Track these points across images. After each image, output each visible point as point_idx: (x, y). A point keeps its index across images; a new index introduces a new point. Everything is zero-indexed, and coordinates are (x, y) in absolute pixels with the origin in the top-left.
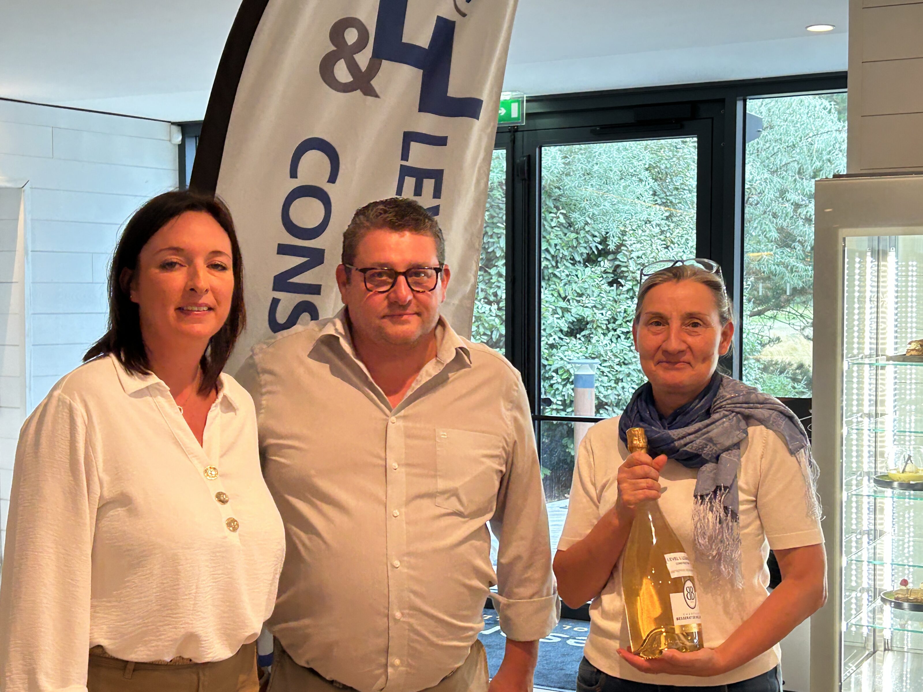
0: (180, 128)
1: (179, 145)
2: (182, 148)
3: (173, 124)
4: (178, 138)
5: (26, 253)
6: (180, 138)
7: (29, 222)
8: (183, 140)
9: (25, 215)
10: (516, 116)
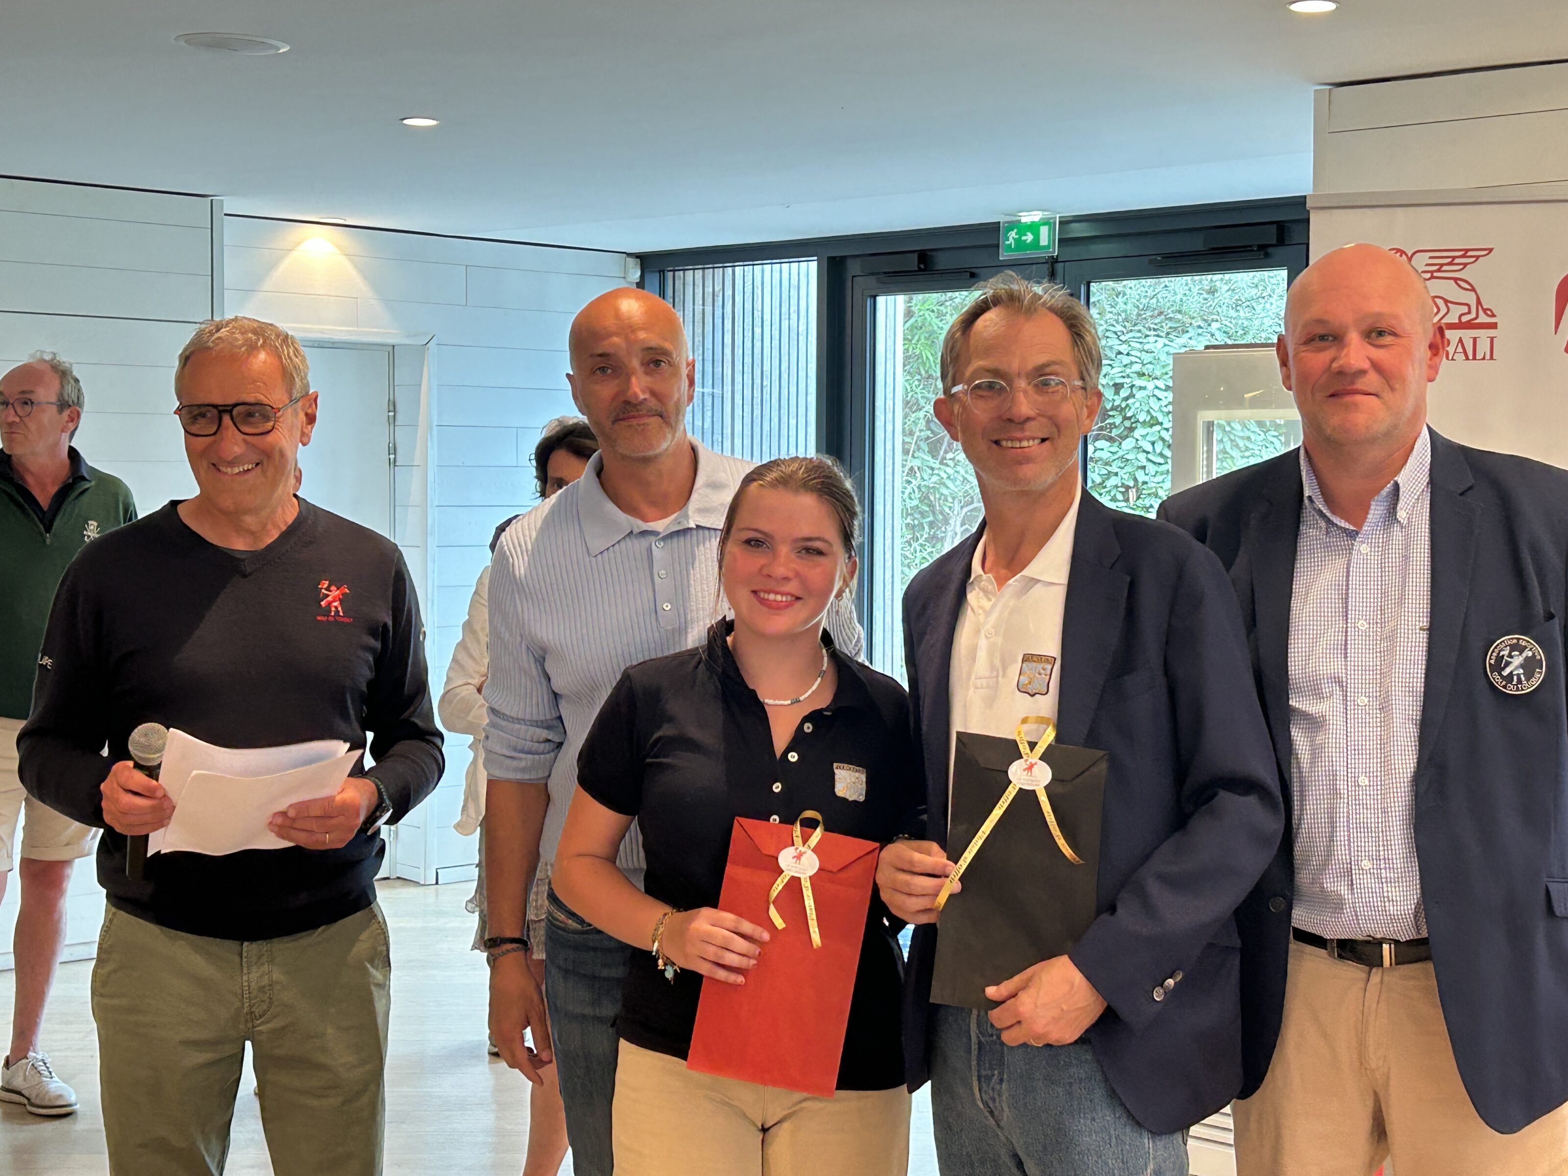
0: (639, 260)
3: (629, 255)
4: (635, 274)
5: (431, 429)
6: (639, 273)
7: (434, 388)
8: (642, 276)
9: (429, 380)
10: (1046, 244)
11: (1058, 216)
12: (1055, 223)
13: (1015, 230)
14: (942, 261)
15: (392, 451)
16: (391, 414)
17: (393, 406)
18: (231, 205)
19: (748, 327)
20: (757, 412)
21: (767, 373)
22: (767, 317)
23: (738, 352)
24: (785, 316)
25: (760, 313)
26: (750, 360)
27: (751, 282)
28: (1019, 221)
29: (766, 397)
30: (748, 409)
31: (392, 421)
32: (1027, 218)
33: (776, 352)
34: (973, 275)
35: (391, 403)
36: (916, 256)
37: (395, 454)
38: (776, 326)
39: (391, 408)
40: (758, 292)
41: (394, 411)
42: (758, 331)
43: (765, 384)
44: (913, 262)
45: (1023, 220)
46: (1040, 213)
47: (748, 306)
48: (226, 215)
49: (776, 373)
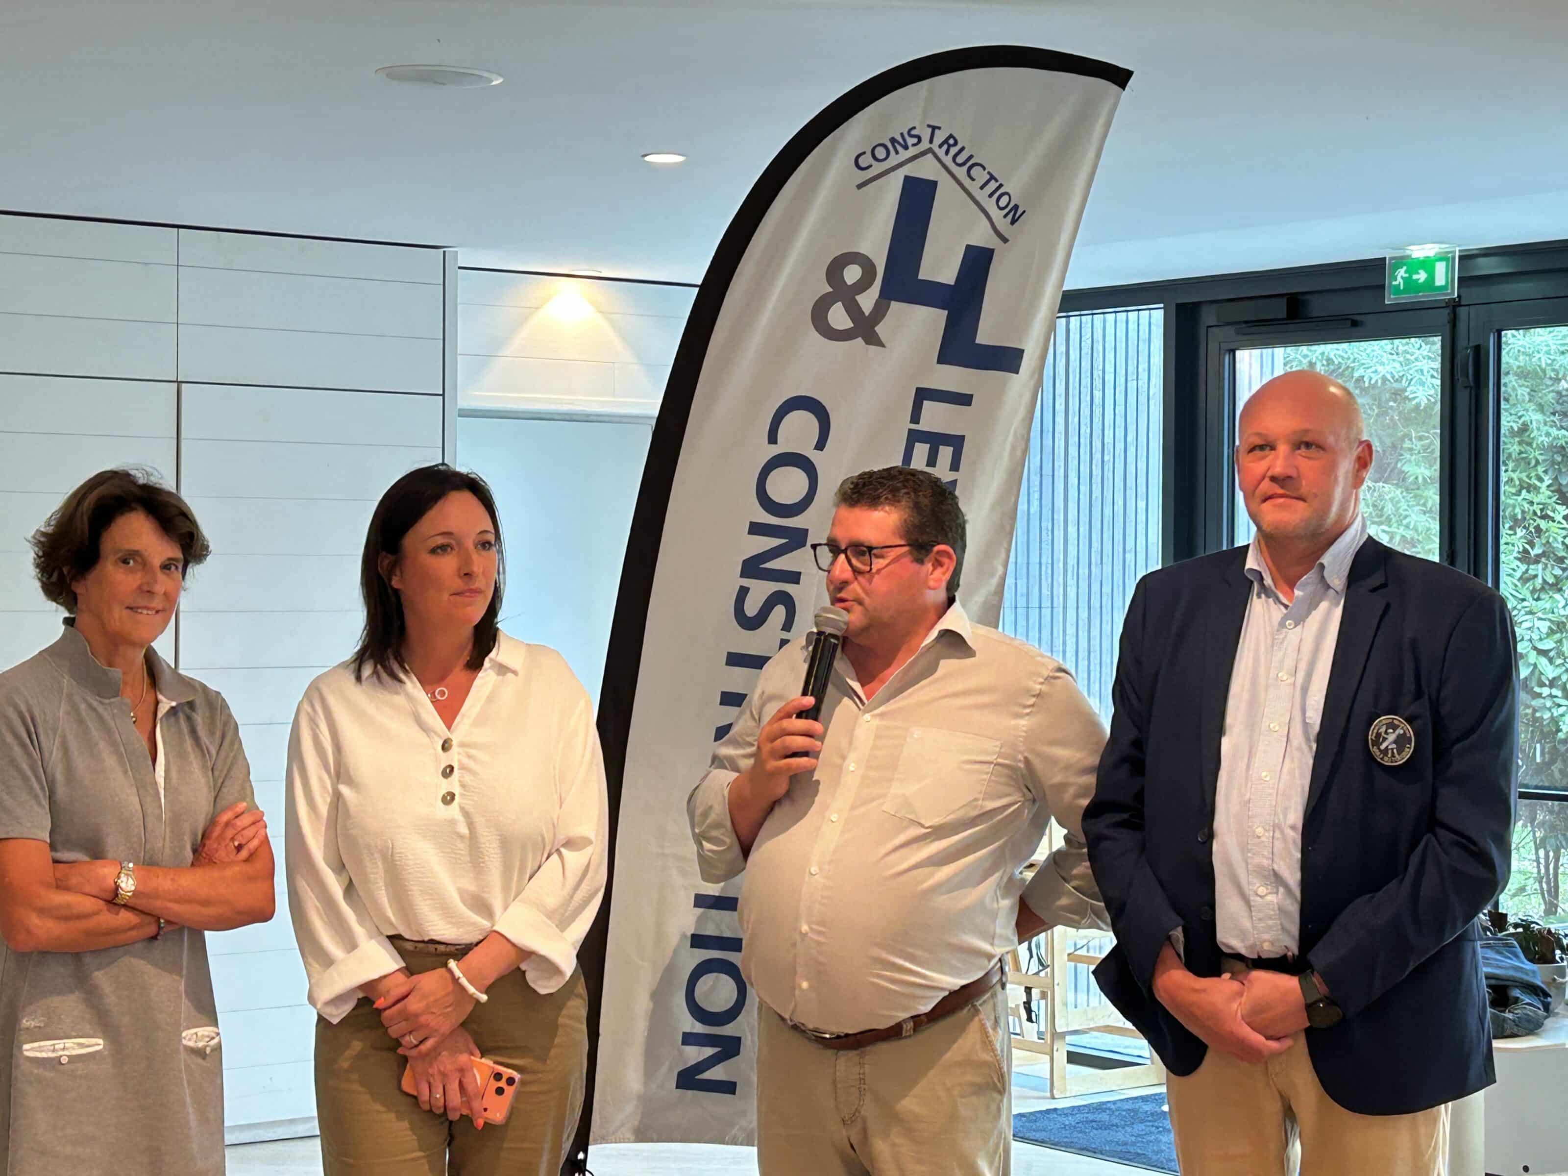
10: (1443, 283)
11: (1457, 249)
12: (1454, 258)
13: (1405, 268)
14: (1318, 307)
18: (467, 256)
19: (1086, 391)
20: (1097, 493)
21: (1109, 446)
22: (1109, 377)
23: (1074, 420)
24: (1132, 377)
25: (1101, 373)
26: (1088, 431)
27: (1089, 336)
28: (1409, 257)
29: (1108, 474)
30: (1084, 489)
32: (1418, 252)
33: (1120, 421)
34: (1355, 324)
36: (1284, 300)
38: (1121, 389)
40: (1099, 347)
42: (1098, 394)
43: (1106, 458)
44: (1280, 309)
45: (1415, 255)
46: (1437, 246)
47: (1086, 364)
48: (460, 268)
49: (1120, 446)
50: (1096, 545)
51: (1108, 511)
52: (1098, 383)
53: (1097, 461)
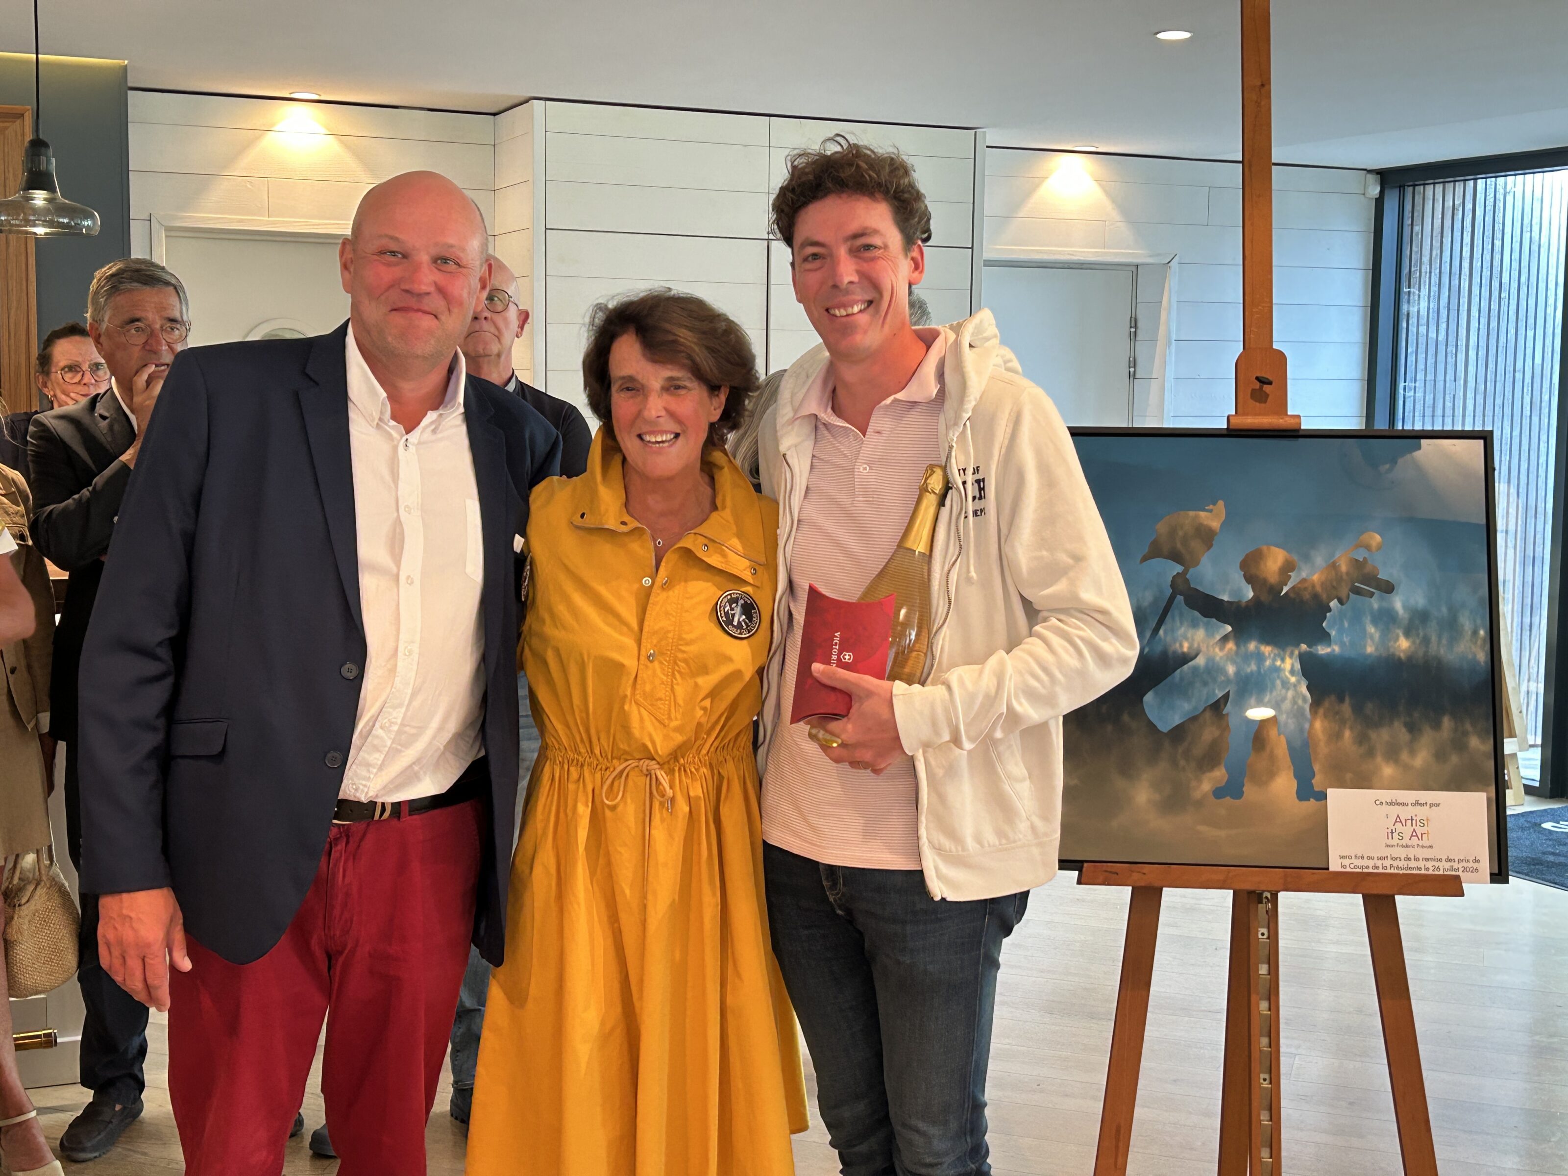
0: (1379, 176)
1: (1376, 199)
2: (1379, 203)
3: (1370, 171)
4: (1375, 190)
5: (1169, 344)
6: (1378, 189)
7: (1174, 305)
8: (1382, 192)
9: (1170, 297)
15: (1132, 365)
16: (1133, 330)
17: (1134, 323)
18: (992, 137)
19: (1488, 241)
20: (1494, 324)
21: (1505, 286)
22: (1508, 230)
23: (1477, 264)
24: (1526, 229)
25: (1501, 226)
26: (1489, 273)
27: (1492, 195)
29: (1504, 308)
30: (1484, 321)
31: (1133, 336)
33: (1515, 265)
35: (1133, 319)
37: (1135, 367)
38: (1517, 238)
39: (1133, 325)
41: (1136, 327)
42: (1498, 243)
43: (1503, 296)
47: (1489, 219)
48: (988, 147)
49: (1514, 285)
50: (1491, 365)
51: (1502, 339)
52: (1498, 235)
53: (1495, 298)
